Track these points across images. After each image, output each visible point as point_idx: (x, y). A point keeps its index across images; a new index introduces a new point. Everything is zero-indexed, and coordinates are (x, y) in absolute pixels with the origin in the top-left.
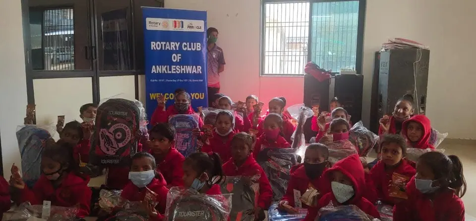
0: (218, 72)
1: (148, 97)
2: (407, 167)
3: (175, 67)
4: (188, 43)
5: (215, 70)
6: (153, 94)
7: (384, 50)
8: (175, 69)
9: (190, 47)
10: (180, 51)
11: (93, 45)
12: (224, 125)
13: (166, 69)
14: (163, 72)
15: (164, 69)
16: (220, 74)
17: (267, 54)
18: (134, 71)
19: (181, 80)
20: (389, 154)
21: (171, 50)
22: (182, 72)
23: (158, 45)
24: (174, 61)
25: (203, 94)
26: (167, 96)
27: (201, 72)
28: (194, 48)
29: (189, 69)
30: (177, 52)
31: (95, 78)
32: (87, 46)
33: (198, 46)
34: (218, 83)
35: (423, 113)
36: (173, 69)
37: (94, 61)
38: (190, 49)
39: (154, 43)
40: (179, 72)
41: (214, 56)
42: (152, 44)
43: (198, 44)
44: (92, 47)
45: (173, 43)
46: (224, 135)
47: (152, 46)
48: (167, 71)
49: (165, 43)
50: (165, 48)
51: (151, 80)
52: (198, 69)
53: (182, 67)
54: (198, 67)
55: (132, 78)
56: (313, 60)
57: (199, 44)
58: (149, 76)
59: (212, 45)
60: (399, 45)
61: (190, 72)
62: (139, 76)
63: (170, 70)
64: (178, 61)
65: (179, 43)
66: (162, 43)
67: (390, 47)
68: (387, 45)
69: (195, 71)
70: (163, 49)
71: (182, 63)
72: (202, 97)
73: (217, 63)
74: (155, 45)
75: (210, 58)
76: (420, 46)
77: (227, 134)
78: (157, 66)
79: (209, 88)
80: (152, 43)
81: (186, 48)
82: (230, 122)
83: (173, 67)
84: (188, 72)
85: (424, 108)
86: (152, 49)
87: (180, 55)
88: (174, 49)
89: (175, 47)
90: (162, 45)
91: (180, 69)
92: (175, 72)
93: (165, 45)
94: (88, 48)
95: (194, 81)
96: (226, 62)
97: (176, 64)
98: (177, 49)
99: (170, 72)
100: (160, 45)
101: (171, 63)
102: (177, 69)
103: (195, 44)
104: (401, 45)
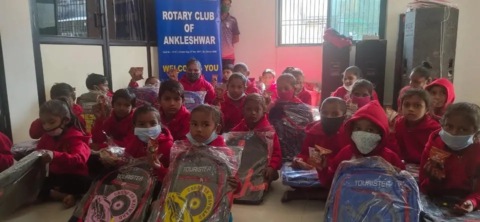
0: (233, 43)
1: (161, 70)
2: (431, 122)
3: (187, 37)
4: (201, 13)
5: (229, 41)
6: (166, 66)
7: (410, 10)
8: (187, 40)
9: (203, 17)
10: (193, 21)
11: (102, 12)
12: (237, 90)
13: (179, 39)
14: (176, 43)
15: (177, 40)
16: (235, 45)
17: (283, 23)
18: (146, 42)
19: (194, 52)
20: (411, 108)
21: (183, 20)
22: (195, 43)
23: (170, 15)
24: (187, 31)
25: (217, 65)
26: (180, 68)
27: (214, 43)
28: (207, 17)
29: (202, 40)
30: (189, 22)
31: (105, 46)
32: (96, 13)
33: (211, 16)
34: (233, 54)
35: (451, 77)
36: (185, 40)
37: (104, 29)
38: (203, 19)
39: (166, 12)
40: (192, 43)
41: (228, 26)
42: (163, 14)
43: (211, 13)
44: (101, 15)
45: (185, 12)
46: (237, 99)
47: (164, 16)
48: (180, 42)
49: (177, 13)
50: (177, 18)
51: (164, 52)
52: (211, 39)
53: (194, 37)
54: (212, 37)
55: (144, 49)
56: (333, 27)
57: (213, 13)
58: (161, 47)
59: (225, 14)
60: (426, 4)
61: (204, 43)
62: (152, 48)
63: (183, 41)
64: (191, 31)
65: (191, 13)
66: (174, 13)
67: (415, 6)
68: (412, 5)
69: (209, 42)
70: (175, 19)
71: (194, 33)
72: (216, 69)
73: (231, 33)
74: (166, 15)
75: (224, 28)
76: (448, 4)
77: (239, 98)
78: (170, 37)
79: (223, 60)
80: (164, 12)
81: (199, 18)
82: (243, 86)
83: (185, 37)
84: (201, 43)
85: (451, 72)
86: (164, 19)
87: (193, 25)
88: (187, 19)
89: (188, 16)
90: (174, 15)
91: (193, 39)
92: (187, 43)
93: (177, 15)
94: (97, 15)
95: (207, 52)
96: (240, 32)
97: (189, 34)
98: (190, 19)
99: (183, 43)
100: (172, 15)
101: (183, 34)
102: (190, 40)
103: (208, 13)
104: (428, 4)
